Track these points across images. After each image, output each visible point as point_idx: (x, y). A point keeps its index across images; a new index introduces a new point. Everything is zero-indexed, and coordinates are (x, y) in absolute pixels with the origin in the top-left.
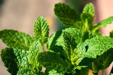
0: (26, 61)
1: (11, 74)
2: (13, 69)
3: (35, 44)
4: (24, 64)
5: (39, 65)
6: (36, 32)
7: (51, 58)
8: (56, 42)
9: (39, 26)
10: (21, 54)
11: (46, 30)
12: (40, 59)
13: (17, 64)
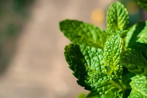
0: (97, 62)
1: (78, 80)
2: (80, 72)
3: (112, 39)
4: (95, 67)
5: (118, 68)
6: (110, 23)
7: (136, 59)
8: (137, 38)
9: (114, 15)
10: (90, 53)
11: (124, 21)
12: (123, 59)
13: (84, 66)
